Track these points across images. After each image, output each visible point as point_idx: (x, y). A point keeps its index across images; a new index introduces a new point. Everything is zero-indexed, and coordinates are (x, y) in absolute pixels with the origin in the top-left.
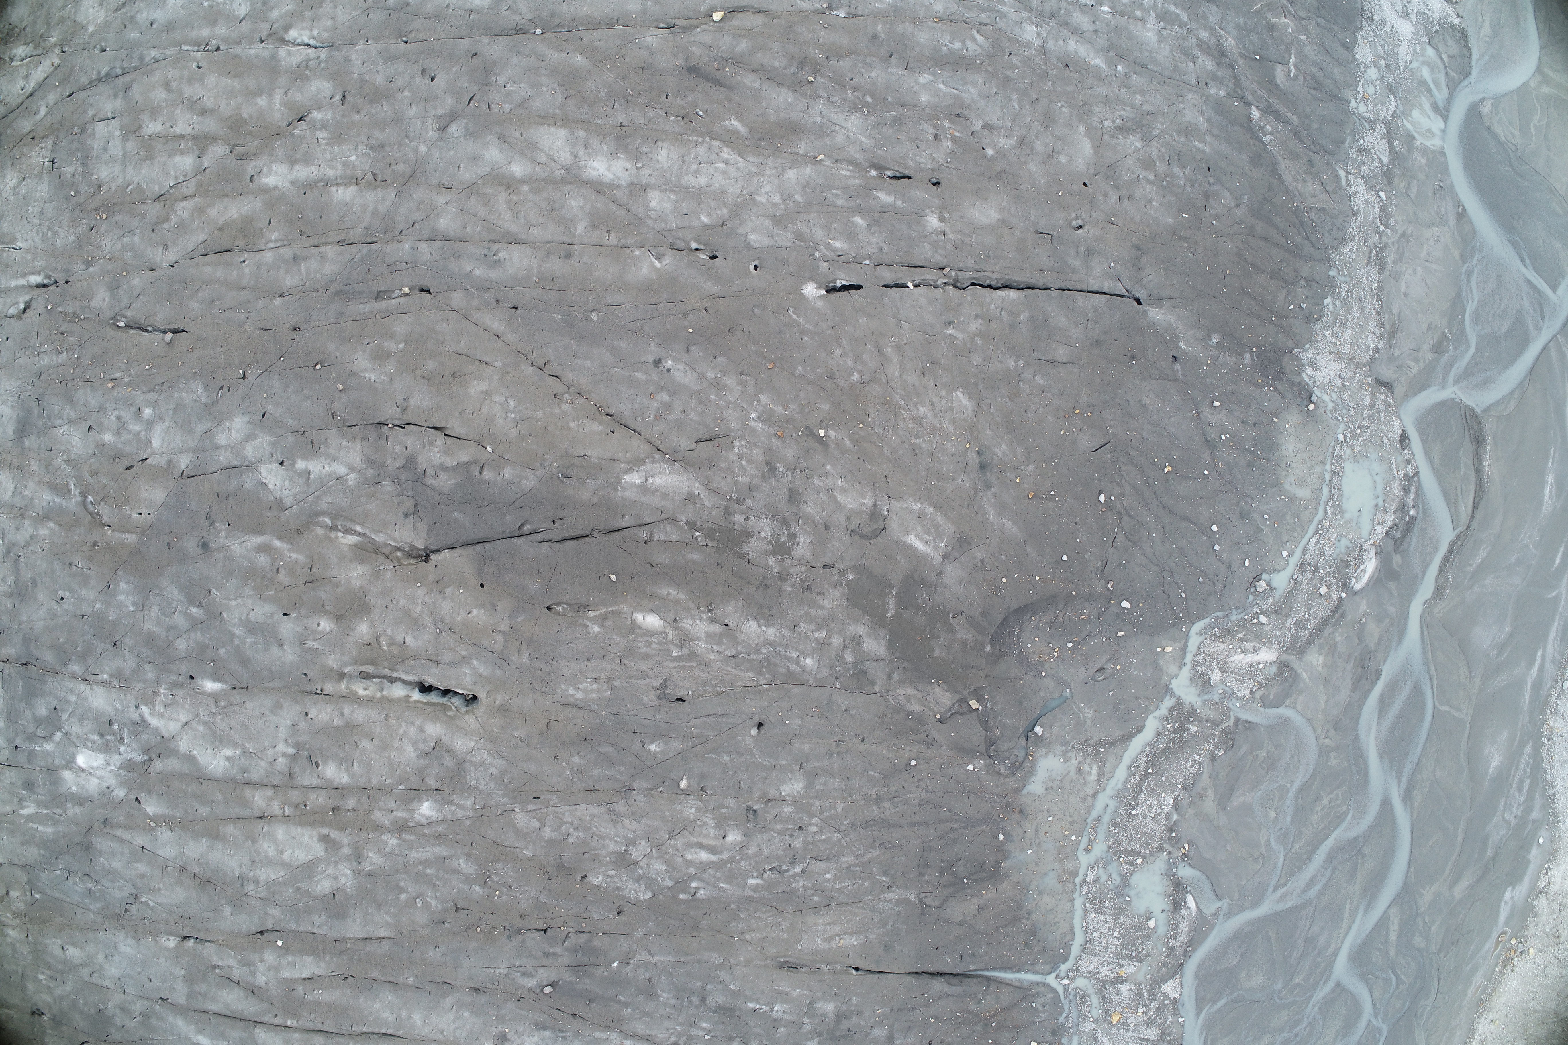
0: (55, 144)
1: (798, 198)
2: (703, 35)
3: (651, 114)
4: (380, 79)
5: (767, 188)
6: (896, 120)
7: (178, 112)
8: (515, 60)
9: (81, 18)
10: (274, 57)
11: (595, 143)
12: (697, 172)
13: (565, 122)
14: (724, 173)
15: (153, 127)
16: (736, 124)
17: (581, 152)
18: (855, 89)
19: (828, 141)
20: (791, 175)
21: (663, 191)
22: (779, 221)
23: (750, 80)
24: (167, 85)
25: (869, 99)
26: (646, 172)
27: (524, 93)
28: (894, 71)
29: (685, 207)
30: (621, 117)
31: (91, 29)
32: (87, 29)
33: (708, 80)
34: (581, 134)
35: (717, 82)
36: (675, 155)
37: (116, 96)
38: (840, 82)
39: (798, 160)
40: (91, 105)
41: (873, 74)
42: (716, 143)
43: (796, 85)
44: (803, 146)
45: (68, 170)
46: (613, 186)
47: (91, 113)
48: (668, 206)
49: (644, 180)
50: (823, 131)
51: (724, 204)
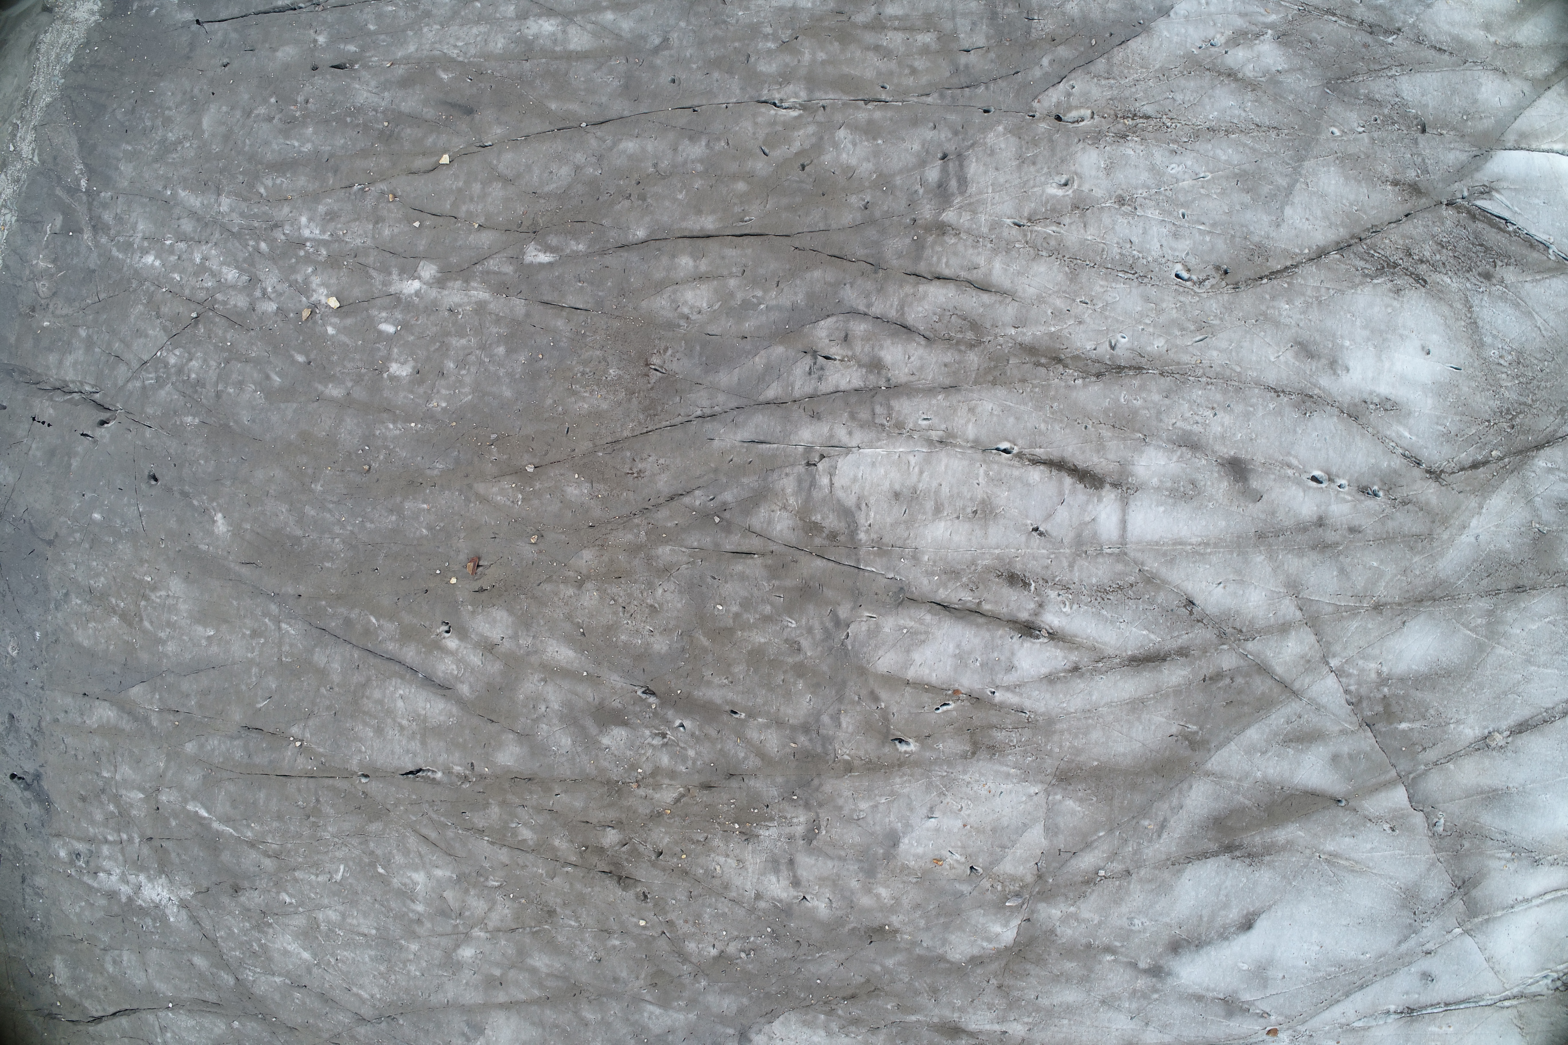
0: (1029, 33)
1: (410, 33)
2: (459, 144)
3: (505, 72)
4: (716, 75)
5: (430, 35)
6: (332, 108)
7: (902, 49)
8: (604, 99)
9: (1013, 140)
10: (810, 91)
11: (549, 43)
12: (477, 36)
13: (571, 56)
14: (458, 39)
15: (926, 38)
16: (445, 76)
17: (560, 36)
18: (358, 125)
19: (382, 79)
20: (412, 48)
21: (504, 18)
22: (428, 14)
23: (429, 113)
24: (914, 71)
25: (349, 120)
26: (514, 29)
27: (599, 74)
28: (328, 148)
29: (491, 9)
30: (527, 65)
31: (1000, 128)
32: (1005, 129)
33: (460, 106)
34: (558, 49)
35: (453, 105)
36: (491, 45)
37: (967, 66)
38: (366, 127)
39: (407, 59)
40: (992, 61)
41: (342, 141)
42: (461, 59)
43: (398, 118)
44: (400, 70)
45: (1011, 10)
46: (540, 16)
47: (992, 55)
48: (502, 9)
49: (516, 23)
50: (385, 86)
51: (462, 18)
